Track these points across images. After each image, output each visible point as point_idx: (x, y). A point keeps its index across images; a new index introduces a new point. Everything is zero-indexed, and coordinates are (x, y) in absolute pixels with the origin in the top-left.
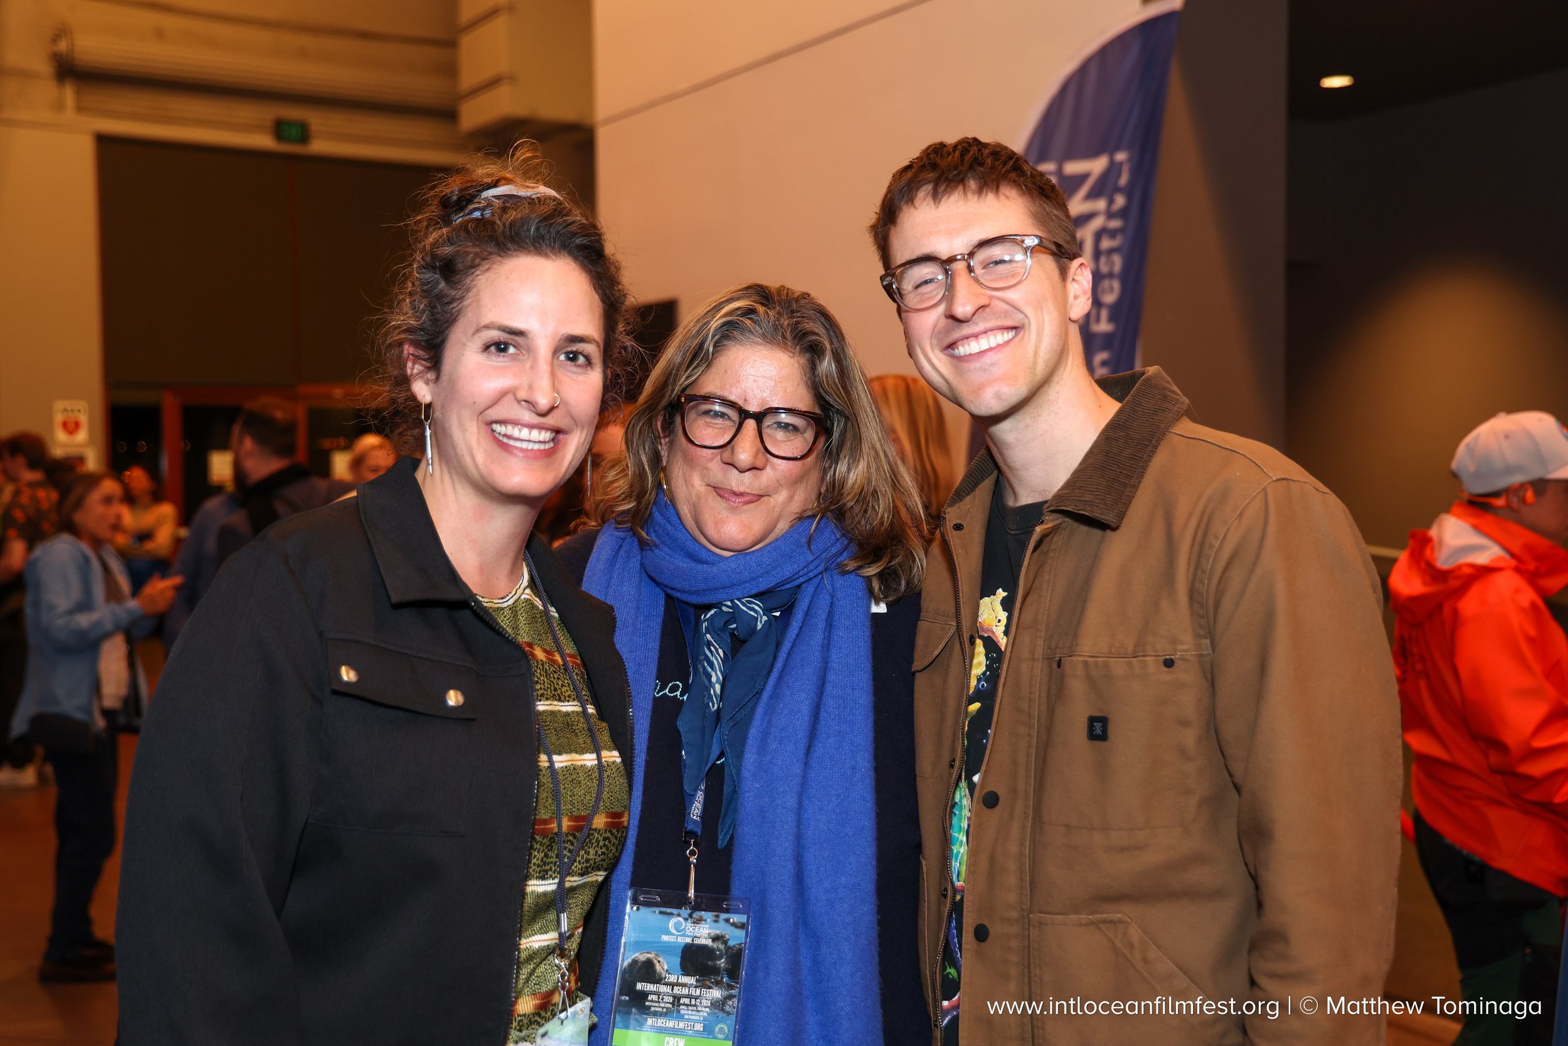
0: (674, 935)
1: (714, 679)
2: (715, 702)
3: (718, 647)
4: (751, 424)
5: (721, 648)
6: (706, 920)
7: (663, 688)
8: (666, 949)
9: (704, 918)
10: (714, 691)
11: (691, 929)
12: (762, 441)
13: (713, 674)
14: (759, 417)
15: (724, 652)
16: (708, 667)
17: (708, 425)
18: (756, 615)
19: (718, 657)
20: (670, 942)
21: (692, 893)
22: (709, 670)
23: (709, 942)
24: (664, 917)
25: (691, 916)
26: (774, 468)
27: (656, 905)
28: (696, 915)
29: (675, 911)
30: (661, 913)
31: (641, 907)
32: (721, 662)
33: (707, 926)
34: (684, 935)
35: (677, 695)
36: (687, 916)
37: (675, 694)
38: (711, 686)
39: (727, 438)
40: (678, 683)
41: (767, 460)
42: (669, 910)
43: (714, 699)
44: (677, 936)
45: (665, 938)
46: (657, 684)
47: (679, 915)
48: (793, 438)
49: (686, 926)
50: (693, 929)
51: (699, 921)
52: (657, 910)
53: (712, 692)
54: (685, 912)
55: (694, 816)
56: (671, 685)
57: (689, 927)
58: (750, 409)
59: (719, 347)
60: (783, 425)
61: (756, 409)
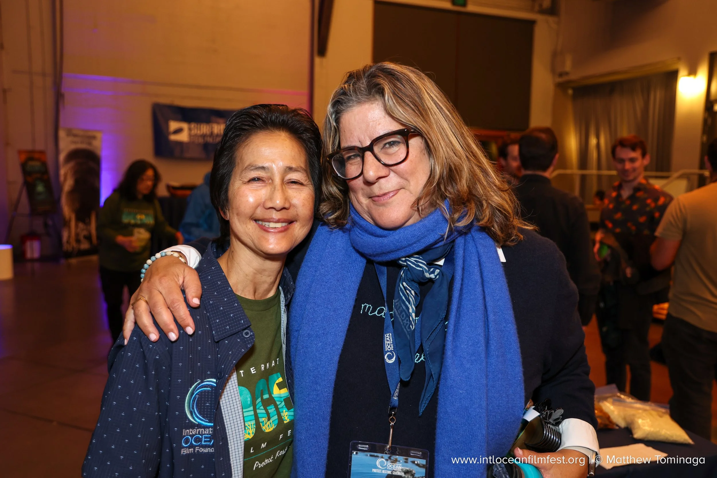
1: (411, 311)
2: (413, 324)
3: (411, 290)
5: (413, 290)
10: (412, 318)
11: (390, 466)
13: (410, 308)
15: (415, 292)
16: (406, 302)
18: (421, 269)
19: (412, 296)
20: (378, 473)
21: (390, 445)
22: (407, 303)
23: (402, 474)
25: (390, 458)
26: (395, 173)
28: (394, 457)
29: (379, 455)
31: (358, 452)
32: (414, 299)
33: (400, 465)
34: (386, 470)
35: (382, 315)
36: (387, 458)
37: (381, 314)
38: (410, 315)
39: (360, 168)
40: (383, 307)
41: (389, 170)
42: (376, 454)
43: (413, 323)
44: (382, 469)
47: (382, 458)
48: (397, 149)
49: (387, 464)
51: (395, 461)
53: (411, 319)
56: (379, 308)
58: (365, 146)
59: (337, 120)
60: (389, 143)
61: (368, 143)
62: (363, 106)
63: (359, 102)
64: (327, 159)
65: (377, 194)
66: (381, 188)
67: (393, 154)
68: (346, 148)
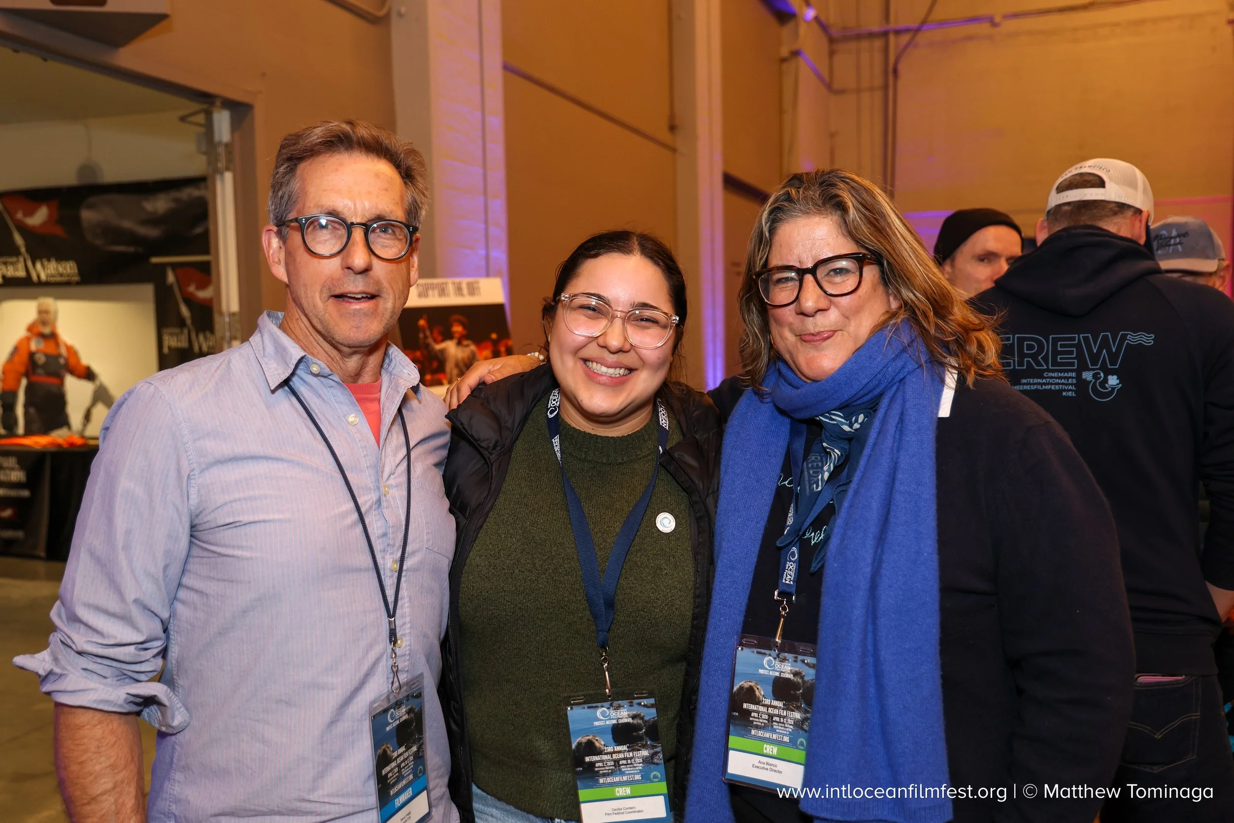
0: (767, 669)
4: (809, 278)
6: (788, 660)
7: (784, 480)
8: (762, 679)
9: (787, 658)
11: (779, 666)
12: (821, 287)
14: (813, 271)
17: (782, 289)
20: (764, 675)
21: (778, 640)
23: (791, 676)
24: (760, 656)
25: (778, 656)
26: (837, 306)
27: (755, 646)
28: (783, 655)
29: (767, 652)
30: (758, 653)
31: (744, 647)
33: (789, 664)
34: (774, 670)
36: (775, 656)
38: (822, 473)
39: (795, 294)
41: (831, 301)
42: (763, 651)
44: (770, 670)
45: (761, 671)
46: (781, 476)
47: (770, 655)
48: (846, 278)
49: (775, 663)
50: (780, 666)
51: (784, 660)
52: (755, 650)
53: (820, 478)
54: (775, 653)
55: (786, 580)
57: (777, 664)
58: (805, 267)
59: (772, 231)
60: (835, 270)
61: (810, 265)
62: (811, 219)
63: (807, 213)
64: (753, 278)
65: (812, 331)
66: (816, 325)
67: (838, 283)
68: (781, 267)
